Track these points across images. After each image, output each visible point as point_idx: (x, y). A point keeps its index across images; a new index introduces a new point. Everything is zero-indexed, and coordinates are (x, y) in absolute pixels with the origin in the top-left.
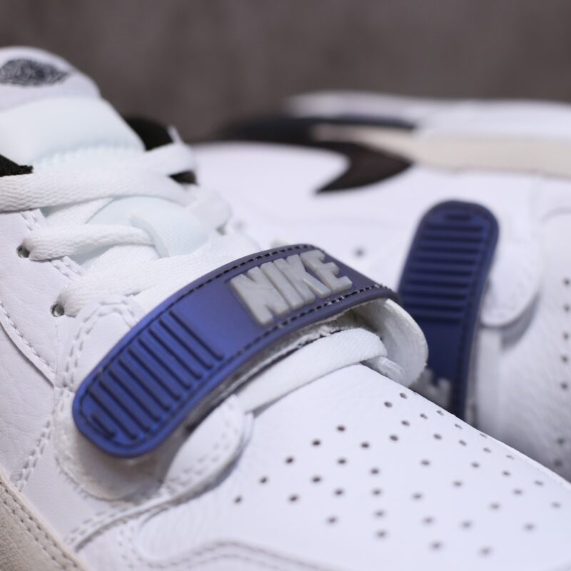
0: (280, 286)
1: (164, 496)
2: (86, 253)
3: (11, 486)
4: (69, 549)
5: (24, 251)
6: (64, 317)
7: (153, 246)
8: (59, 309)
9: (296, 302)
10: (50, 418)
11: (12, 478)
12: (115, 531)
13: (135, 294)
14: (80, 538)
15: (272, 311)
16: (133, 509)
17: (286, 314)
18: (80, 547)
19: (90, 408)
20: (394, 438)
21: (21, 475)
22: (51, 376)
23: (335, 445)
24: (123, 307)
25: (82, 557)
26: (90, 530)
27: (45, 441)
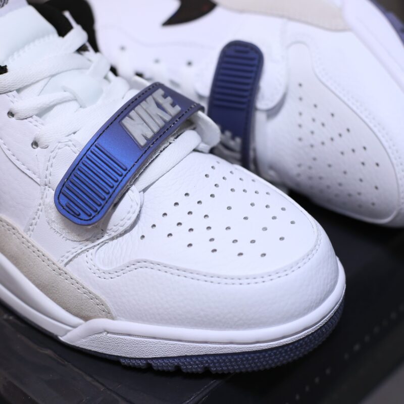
0: (147, 121)
1: (106, 237)
2: (43, 112)
3: (24, 235)
4: (61, 265)
5: (11, 114)
6: (39, 148)
7: (76, 100)
8: (35, 144)
9: (156, 129)
10: (41, 201)
11: (24, 231)
12: (83, 255)
13: (74, 133)
14: (66, 261)
15: (146, 138)
16: (91, 245)
17: (153, 138)
18: (66, 264)
19: (64, 201)
20: (212, 196)
21: (29, 230)
22: (38, 180)
23: (187, 204)
24: (70, 143)
25: (68, 269)
26: (71, 256)
27: (39, 213)
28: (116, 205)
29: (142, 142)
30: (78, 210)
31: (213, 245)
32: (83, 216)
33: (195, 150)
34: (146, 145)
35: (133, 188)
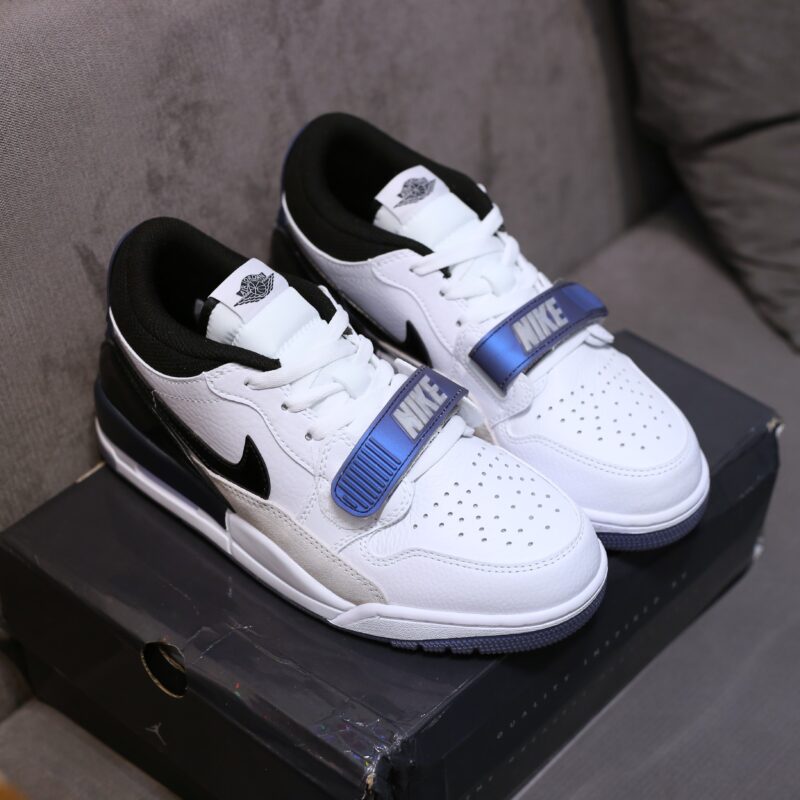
0: (417, 412)
1: (379, 525)
2: (314, 404)
3: (296, 522)
4: (335, 552)
5: (285, 406)
6: (312, 441)
7: (345, 390)
8: (309, 435)
9: (426, 421)
10: (314, 491)
11: (297, 519)
12: (357, 543)
13: (347, 425)
14: (340, 548)
15: (416, 430)
16: (366, 533)
17: (424, 430)
18: (340, 551)
19: (341, 493)
20: (481, 484)
21: (302, 517)
22: (312, 471)
23: (458, 493)
24: (344, 436)
25: (341, 556)
26: (345, 544)
27: (313, 502)
28: (390, 497)
29: (414, 435)
30: (354, 503)
31: (483, 535)
32: (360, 508)
33: (462, 436)
34: (417, 438)
35: (405, 479)
